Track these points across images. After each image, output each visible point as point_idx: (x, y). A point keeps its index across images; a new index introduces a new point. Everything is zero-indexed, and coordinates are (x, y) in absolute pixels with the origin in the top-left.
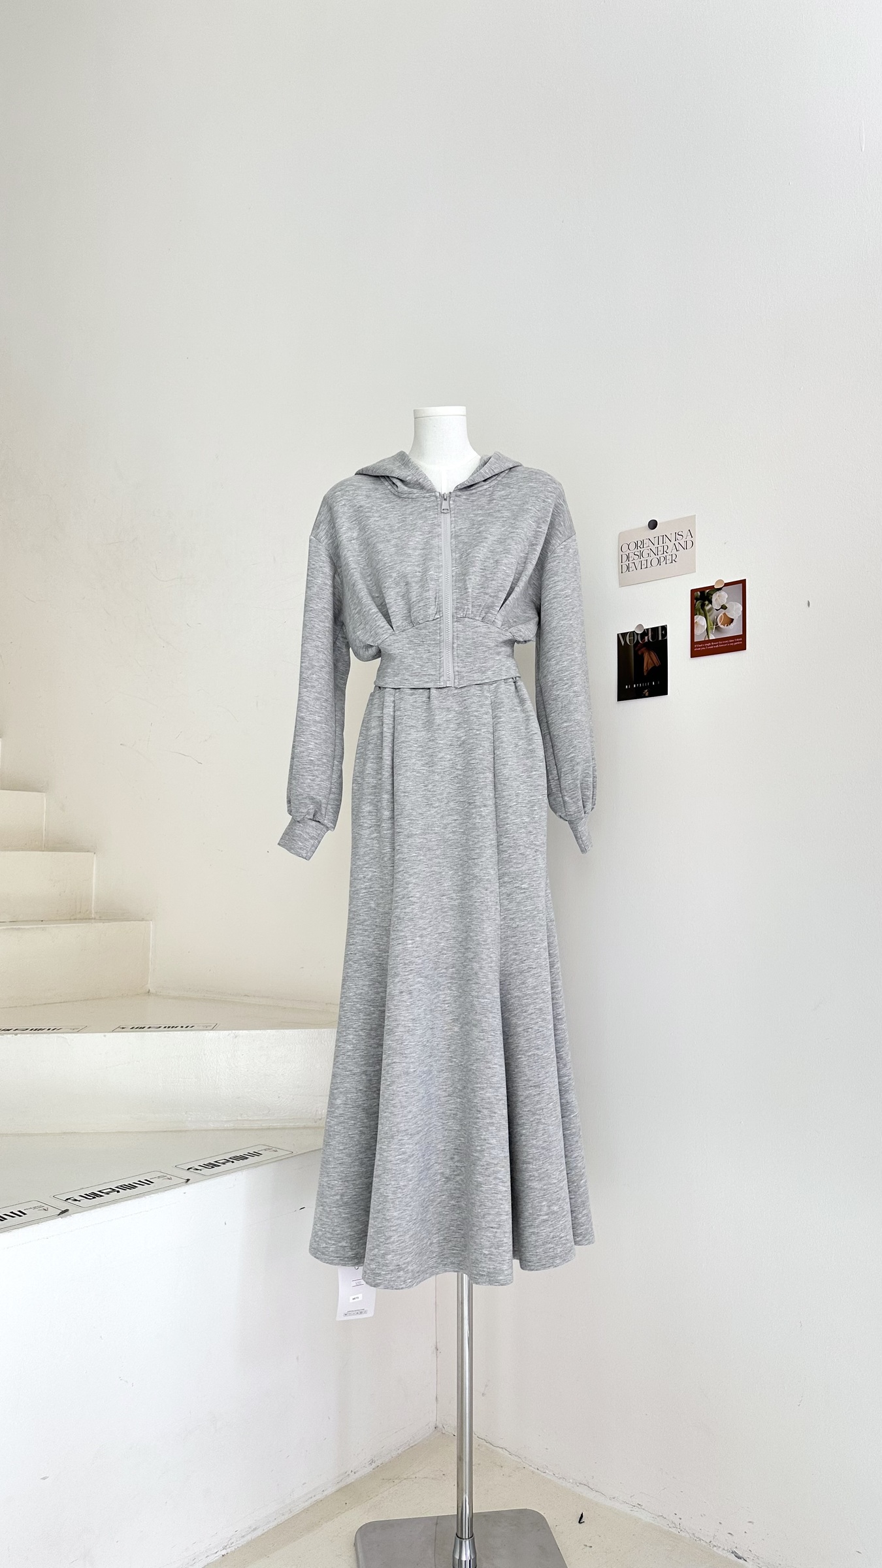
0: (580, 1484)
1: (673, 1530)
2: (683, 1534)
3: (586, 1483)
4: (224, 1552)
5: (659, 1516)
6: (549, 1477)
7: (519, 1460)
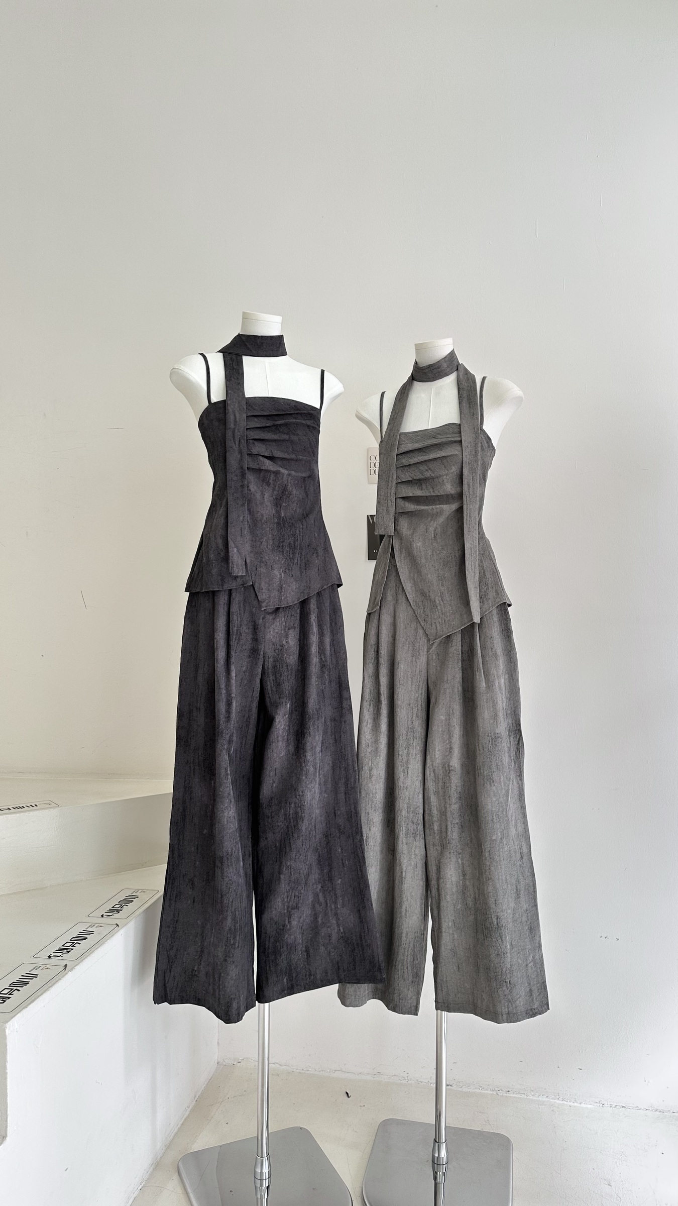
0: (335, 1071)
1: (404, 1082)
2: (410, 1082)
3: (339, 1069)
4: (140, 1187)
5: (393, 1076)
6: (311, 1073)
7: (288, 1068)
